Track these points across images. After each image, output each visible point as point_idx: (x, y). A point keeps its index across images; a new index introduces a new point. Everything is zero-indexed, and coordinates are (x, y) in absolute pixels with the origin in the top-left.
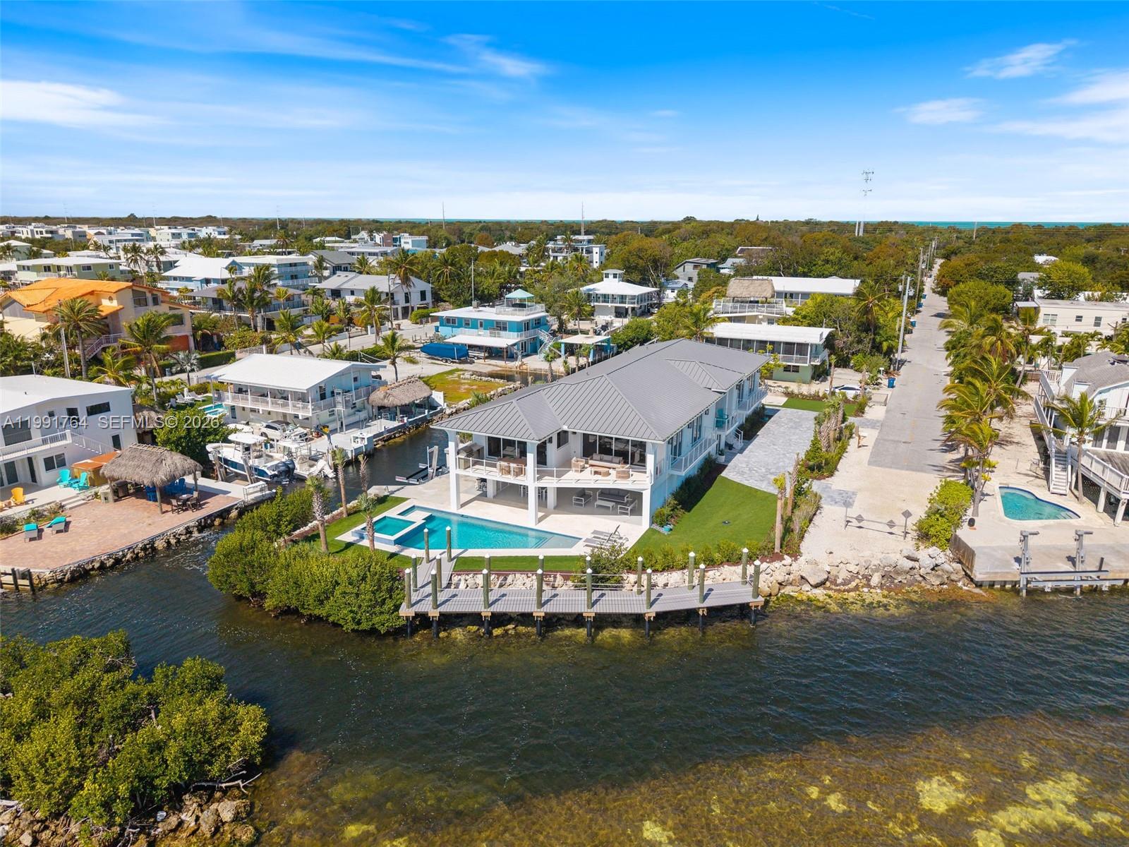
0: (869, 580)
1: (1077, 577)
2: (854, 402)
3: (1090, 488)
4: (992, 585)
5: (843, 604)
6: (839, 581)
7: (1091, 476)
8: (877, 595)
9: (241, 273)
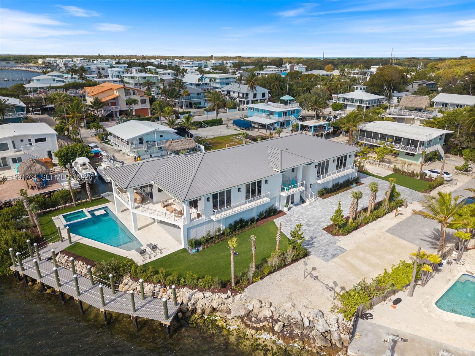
9: (205, 81)
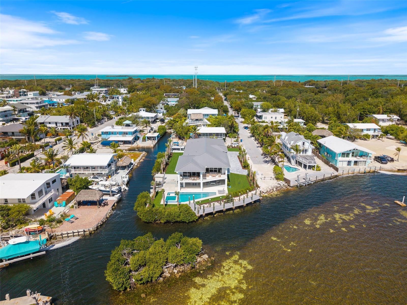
0: (273, 190)
1: (306, 182)
2: (237, 147)
3: (300, 164)
4: (293, 186)
5: (271, 195)
6: (269, 191)
7: (300, 161)
8: (276, 193)
